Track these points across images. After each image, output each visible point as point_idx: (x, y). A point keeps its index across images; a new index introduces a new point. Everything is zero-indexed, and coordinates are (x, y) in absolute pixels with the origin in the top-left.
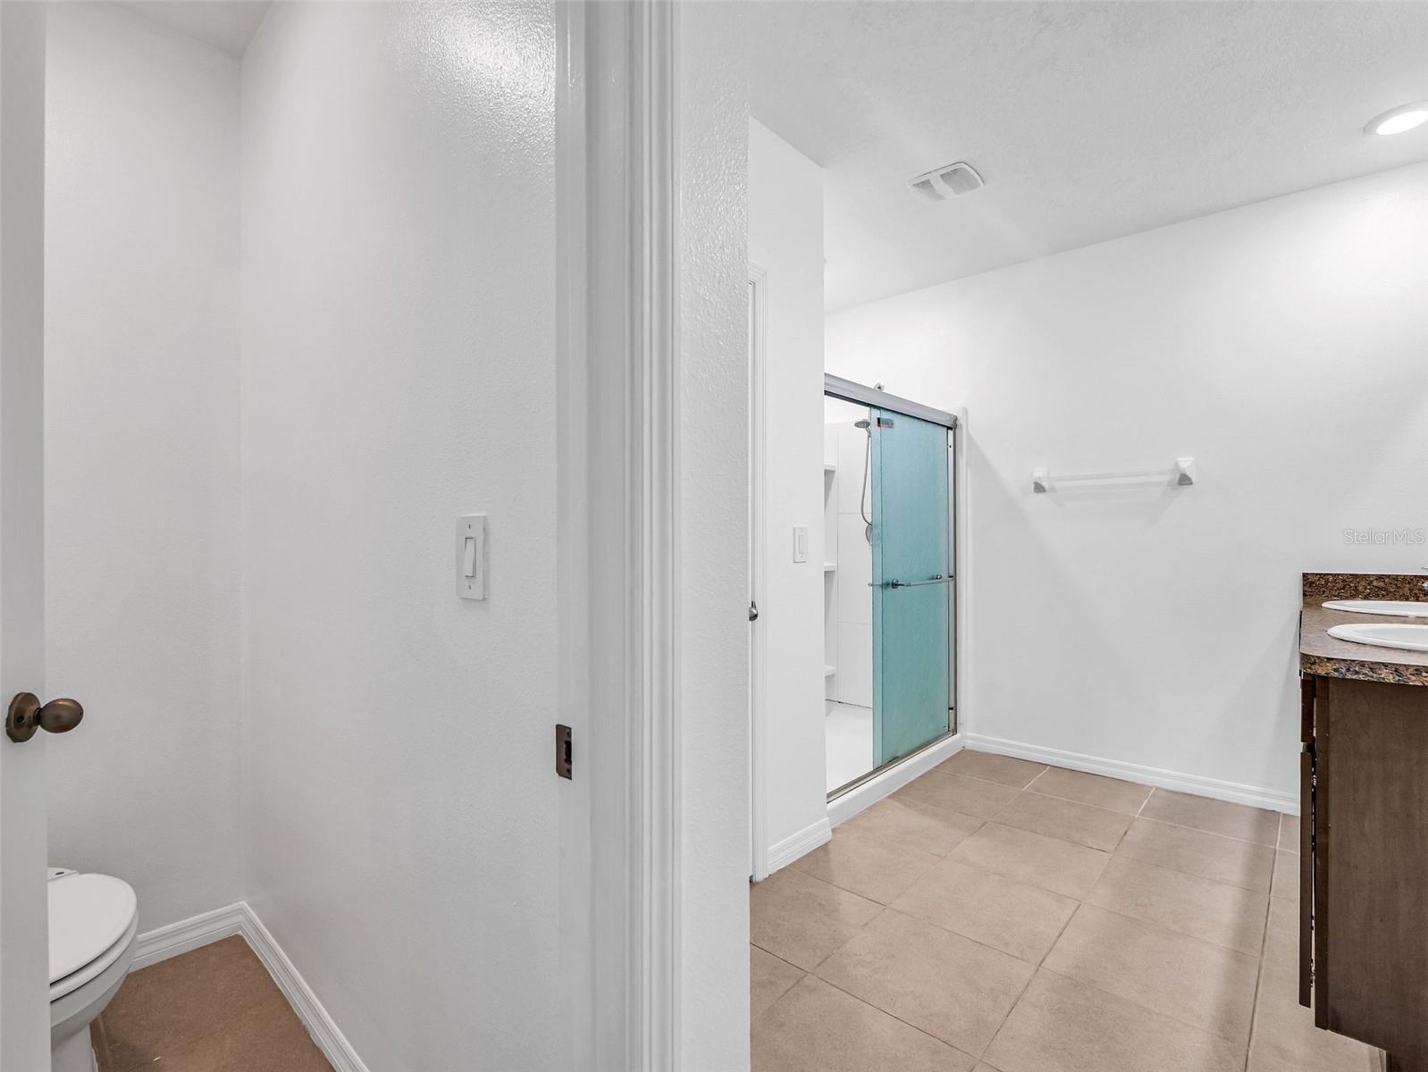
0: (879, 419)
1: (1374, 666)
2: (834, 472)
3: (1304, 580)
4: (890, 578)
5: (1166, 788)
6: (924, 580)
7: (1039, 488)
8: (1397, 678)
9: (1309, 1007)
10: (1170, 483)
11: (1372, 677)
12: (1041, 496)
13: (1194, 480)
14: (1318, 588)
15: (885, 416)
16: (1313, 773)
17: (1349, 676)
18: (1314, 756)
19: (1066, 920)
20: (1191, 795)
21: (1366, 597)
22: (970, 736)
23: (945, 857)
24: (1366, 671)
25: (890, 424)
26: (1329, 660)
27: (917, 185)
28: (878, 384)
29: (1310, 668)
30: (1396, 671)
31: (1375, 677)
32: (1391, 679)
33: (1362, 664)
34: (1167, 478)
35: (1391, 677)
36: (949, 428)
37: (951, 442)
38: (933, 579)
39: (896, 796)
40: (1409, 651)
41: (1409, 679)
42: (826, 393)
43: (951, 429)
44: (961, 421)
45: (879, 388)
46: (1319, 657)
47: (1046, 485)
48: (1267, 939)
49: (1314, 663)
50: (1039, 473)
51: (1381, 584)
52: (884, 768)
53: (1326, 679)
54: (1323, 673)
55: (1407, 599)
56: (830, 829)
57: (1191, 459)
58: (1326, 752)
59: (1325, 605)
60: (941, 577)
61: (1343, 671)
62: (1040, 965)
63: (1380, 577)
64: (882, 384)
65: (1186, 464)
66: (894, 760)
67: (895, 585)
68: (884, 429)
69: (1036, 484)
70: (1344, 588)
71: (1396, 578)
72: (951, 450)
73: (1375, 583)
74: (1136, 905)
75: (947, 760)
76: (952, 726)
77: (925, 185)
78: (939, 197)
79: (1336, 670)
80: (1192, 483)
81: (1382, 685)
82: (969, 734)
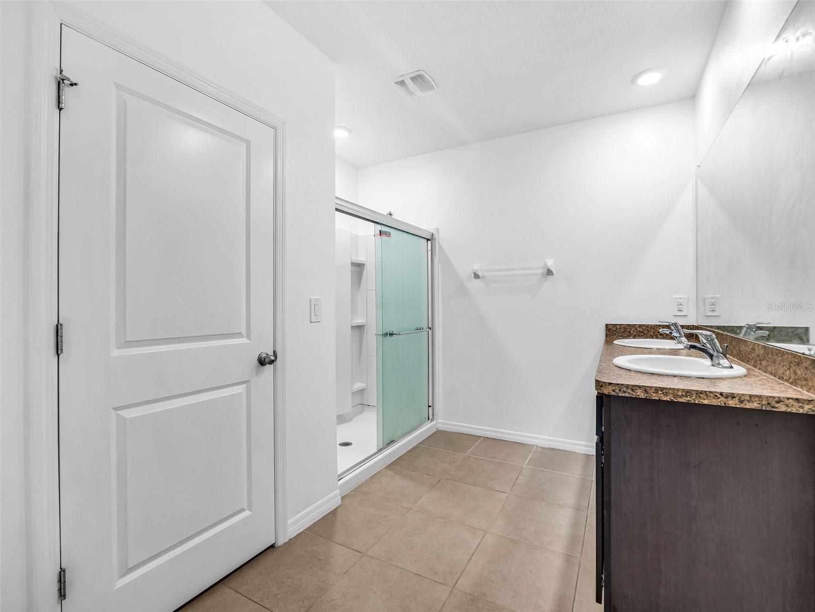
0: (380, 231)
1: (634, 388)
2: (364, 264)
3: (606, 328)
4: (389, 330)
5: (541, 446)
6: (414, 330)
7: (477, 276)
8: (646, 395)
9: (601, 604)
10: (542, 274)
11: (633, 395)
12: (478, 280)
13: (554, 273)
14: (613, 332)
15: (385, 229)
16: (603, 455)
17: (620, 394)
18: (602, 445)
19: (475, 547)
20: (553, 449)
21: (635, 337)
22: (442, 422)
23: (411, 508)
24: (629, 391)
25: (388, 234)
26: (610, 384)
27: (397, 83)
28: (390, 212)
29: (600, 389)
30: (645, 391)
31: (634, 395)
32: (642, 395)
33: (627, 386)
34: (541, 271)
35: (643, 394)
36: (428, 240)
37: (429, 249)
38: (416, 330)
39: (390, 467)
40: (653, 374)
41: (652, 395)
42: (337, 210)
43: (430, 240)
44: (436, 236)
45: (390, 214)
46: (604, 382)
47: (480, 274)
48: (584, 543)
49: (602, 386)
50: (476, 267)
51: (641, 330)
52: (385, 449)
53: (609, 396)
54: (607, 393)
55: (652, 338)
56: (339, 498)
57: (552, 260)
58: (609, 443)
59: (615, 342)
60: (423, 328)
61: (617, 391)
62: (454, 587)
63: (641, 326)
64: (392, 212)
65: (550, 263)
66: (392, 442)
67: (391, 334)
68: (384, 237)
69: (474, 273)
70: (624, 332)
71: (647, 326)
72: (430, 253)
73: (638, 329)
74: (517, 529)
75: (426, 439)
76: (431, 417)
77: (402, 83)
78: (411, 93)
79: (614, 391)
80: (553, 274)
81: (637, 399)
82: (440, 421)
